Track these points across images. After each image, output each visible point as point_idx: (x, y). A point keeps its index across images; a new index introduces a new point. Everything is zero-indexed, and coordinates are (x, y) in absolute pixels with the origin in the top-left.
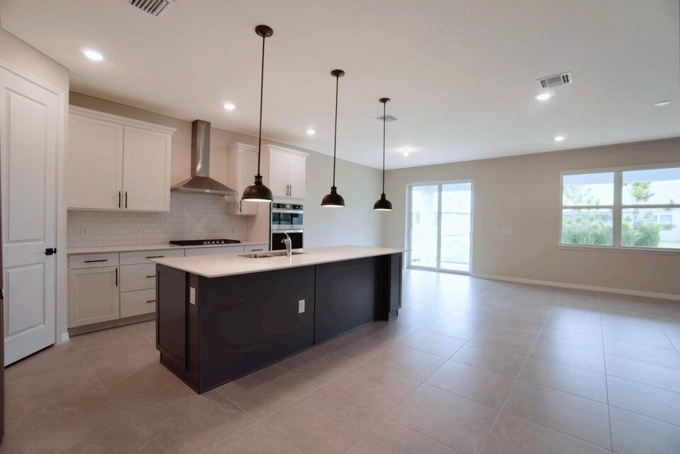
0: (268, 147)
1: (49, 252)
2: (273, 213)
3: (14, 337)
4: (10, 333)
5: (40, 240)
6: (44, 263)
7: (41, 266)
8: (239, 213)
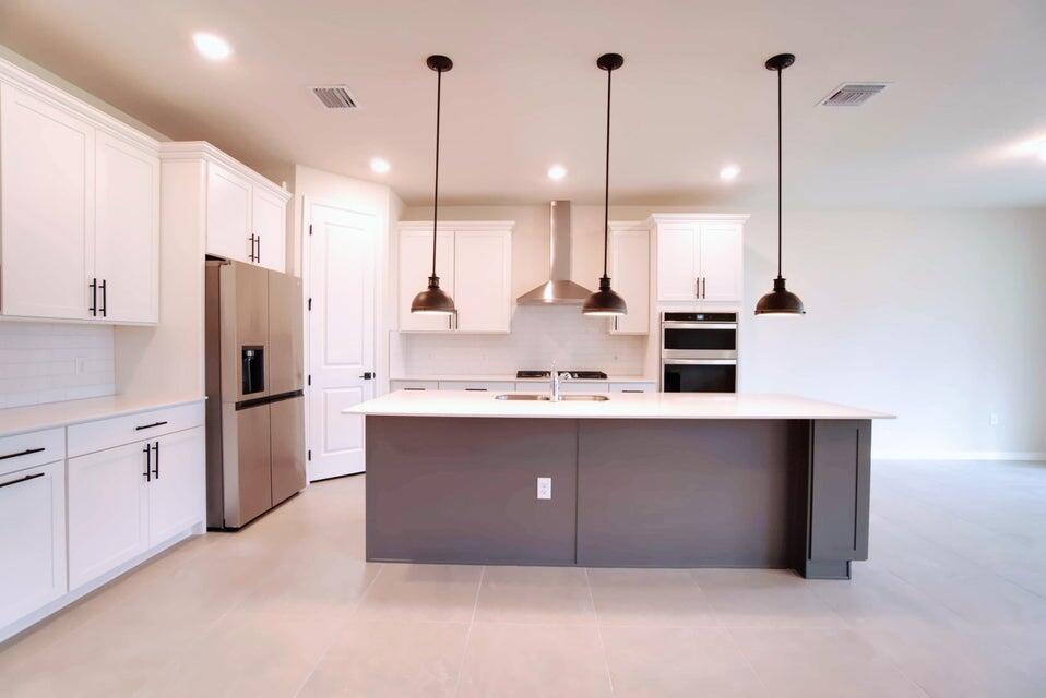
0: (653, 220)
1: (367, 376)
2: (666, 330)
3: (332, 454)
4: (329, 448)
5: (357, 364)
6: (362, 387)
7: (359, 389)
8: (613, 331)
